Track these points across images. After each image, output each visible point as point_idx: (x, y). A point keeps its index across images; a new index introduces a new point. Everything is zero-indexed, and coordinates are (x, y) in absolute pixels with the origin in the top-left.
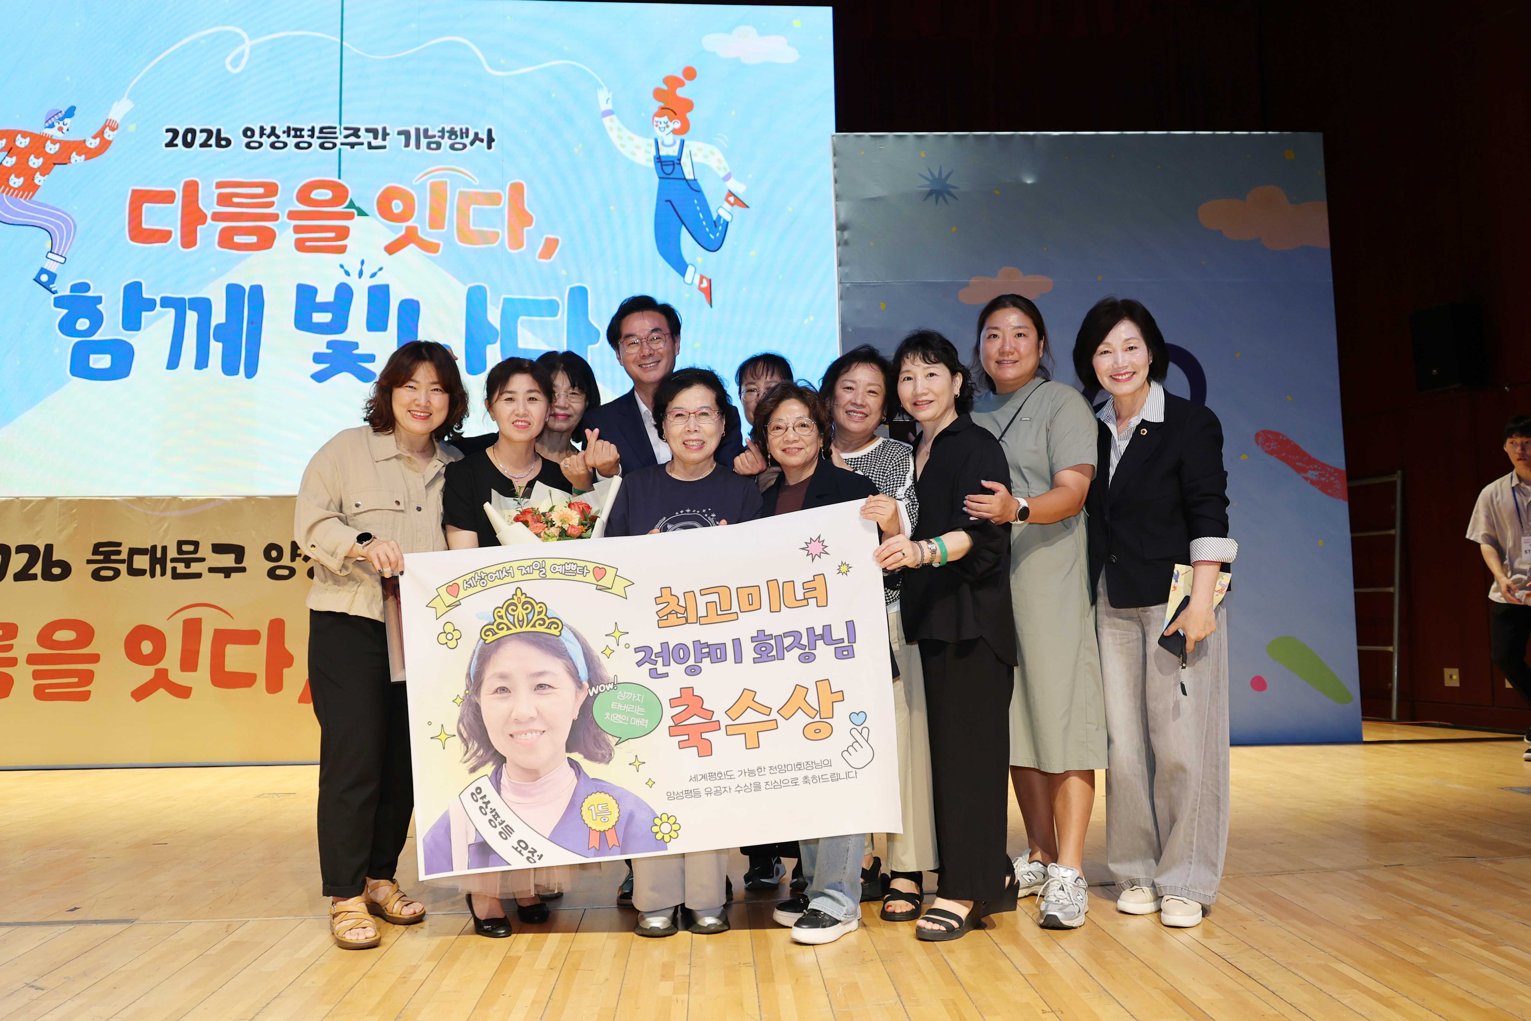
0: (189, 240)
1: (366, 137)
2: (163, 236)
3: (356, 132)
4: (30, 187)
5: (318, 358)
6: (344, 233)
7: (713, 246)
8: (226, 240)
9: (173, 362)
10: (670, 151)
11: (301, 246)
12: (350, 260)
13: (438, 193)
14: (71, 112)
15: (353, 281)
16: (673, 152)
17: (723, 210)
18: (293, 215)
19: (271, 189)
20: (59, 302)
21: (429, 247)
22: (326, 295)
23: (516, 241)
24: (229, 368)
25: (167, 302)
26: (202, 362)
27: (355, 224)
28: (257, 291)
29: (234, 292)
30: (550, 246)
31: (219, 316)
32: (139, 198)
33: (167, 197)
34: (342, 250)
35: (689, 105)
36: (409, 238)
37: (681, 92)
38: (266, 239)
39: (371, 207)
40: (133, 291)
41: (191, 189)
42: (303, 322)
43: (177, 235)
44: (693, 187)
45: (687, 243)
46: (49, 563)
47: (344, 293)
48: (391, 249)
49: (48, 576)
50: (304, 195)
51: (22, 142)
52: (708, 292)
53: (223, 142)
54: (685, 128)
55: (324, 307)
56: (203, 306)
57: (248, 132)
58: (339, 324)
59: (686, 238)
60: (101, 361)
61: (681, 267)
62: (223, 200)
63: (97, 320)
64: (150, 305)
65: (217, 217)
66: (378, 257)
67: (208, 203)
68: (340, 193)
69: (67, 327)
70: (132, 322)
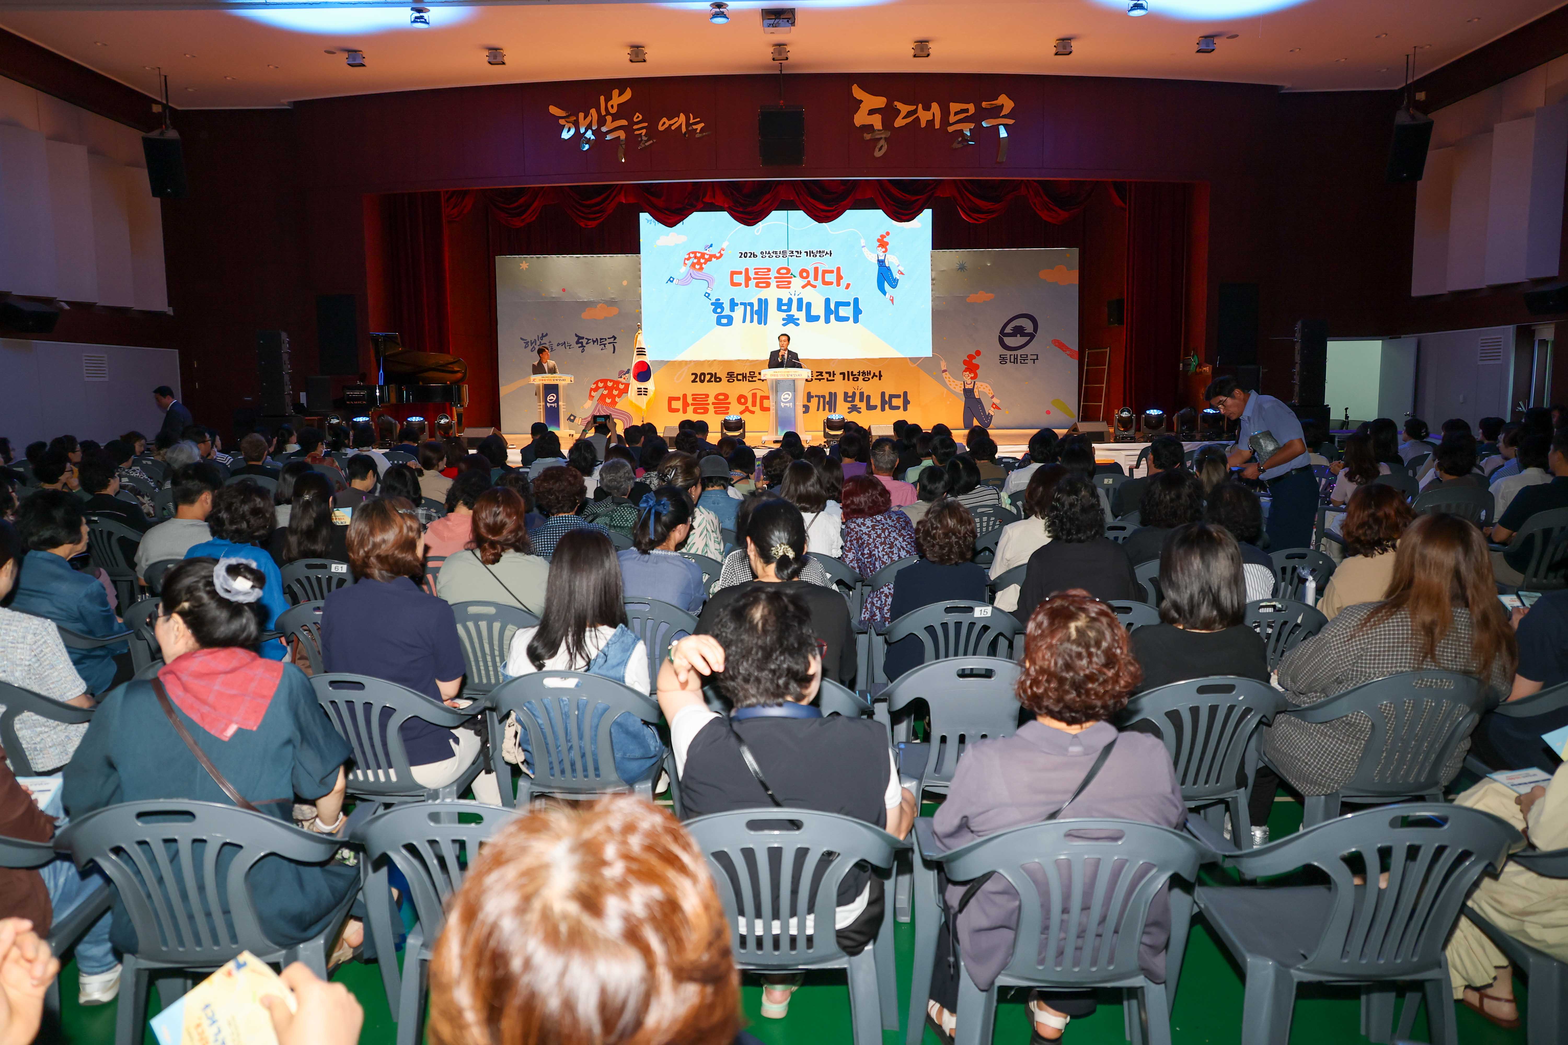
0: (747, 286)
1: (795, 254)
2: (740, 284)
3: (792, 252)
4: (701, 268)
5: (784, 319)
6: (790, 283)
7: (894, 287)
8: (757, 285)
9: (744, 321)
10: (881, 258)
11: (778, 287)
12: (791, 290)
13: (816, 269)
14: (711, 246)
15: (792, 297)
16: (882, 258)
17: (896, 275)
18: (776, 278)
19: (769, 270)
20: (712, 304)
21: (814, 287)
22: (785, 301)
23: (838, 285)
24: (759, 323)
25: (741, 304)
26: (752, 321)
27: (793, 280)
28: (766, 300)
29: (760, 300)
30: (848, 286)
31: (756, 308)
32: (733, 273)
33: (740, 273)
34: (789, 288)
35: (887, 243)
36: (809, 283)
37: (885, 240)
38: (768, 285)
39: (797, 275)
40: (732, 300)
41: (747, 270)
42: (779, 309)
43: (743, 284)
44: (889, 269)
45: (887, 286)
46: (716, 378)
47: (790, 300)
48: (803, 287)
49: (716, 381)
50: (778, 272)
51: (698, 255)
52: (892, 301)
53: (755, 256)
54: (886, 251)
55: (785, 305)
56: (751, 305)
57: (762, 253)
58: (789, 310)
59: (886, 284)
60: (724, 321)
61: (884, 293)
62: (756, 273)
63: (723, 309)
64: (737, 305)
65: (755, 278)
66: (799, 290)
67: (752, 274)
68: (788, 270)
69: (715, 311)
70: (732, 310)
